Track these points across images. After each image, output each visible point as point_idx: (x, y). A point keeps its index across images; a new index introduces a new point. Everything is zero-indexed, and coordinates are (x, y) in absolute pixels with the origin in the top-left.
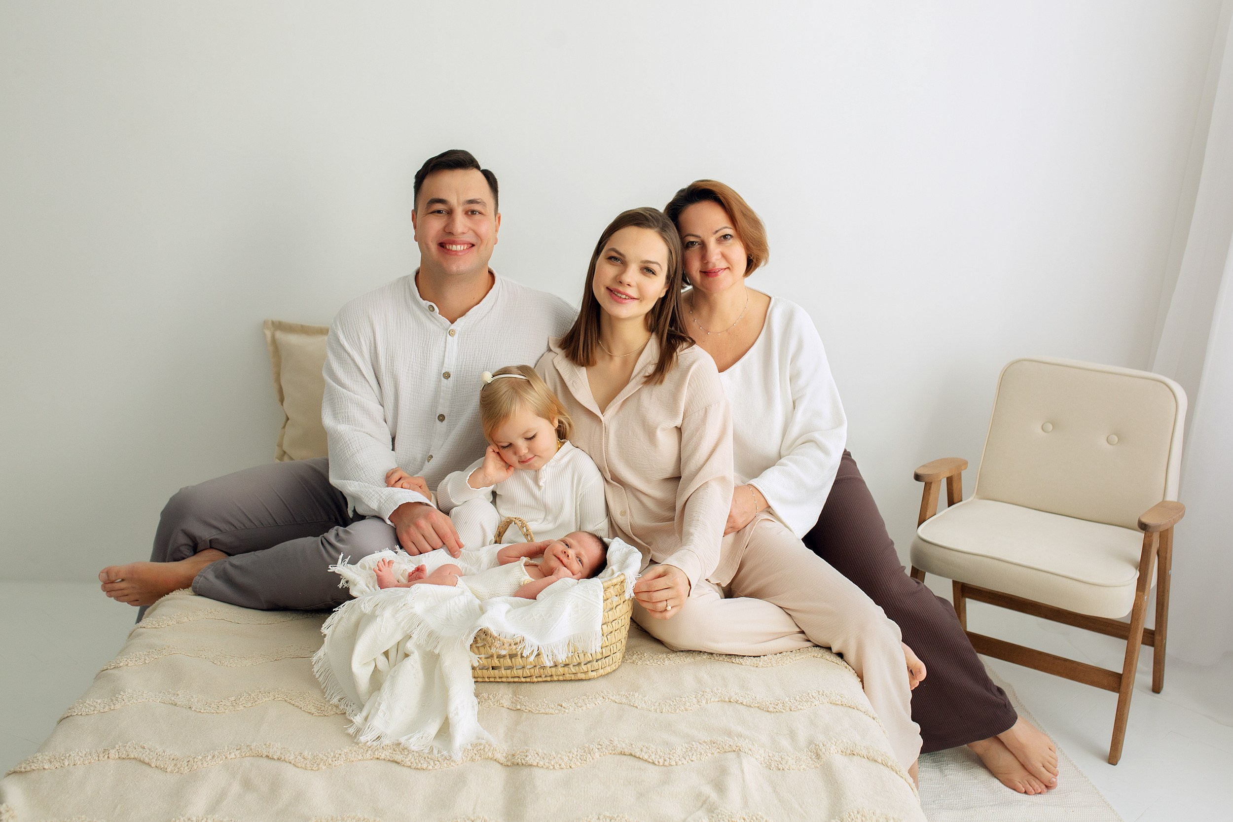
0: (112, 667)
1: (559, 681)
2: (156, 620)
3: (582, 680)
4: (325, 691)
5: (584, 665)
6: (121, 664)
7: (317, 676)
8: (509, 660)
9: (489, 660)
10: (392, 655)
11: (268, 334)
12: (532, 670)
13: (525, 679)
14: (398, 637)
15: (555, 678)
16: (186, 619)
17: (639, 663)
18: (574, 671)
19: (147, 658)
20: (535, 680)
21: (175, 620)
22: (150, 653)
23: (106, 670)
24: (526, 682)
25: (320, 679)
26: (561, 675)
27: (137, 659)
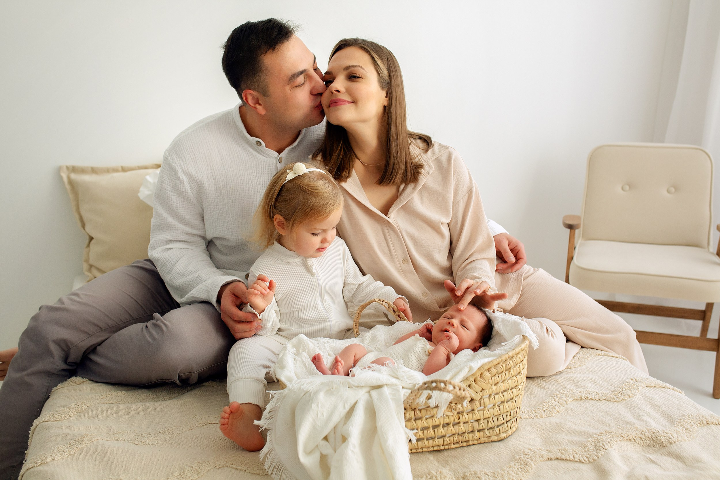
2: (56, 413)
6: (48, 459)
10: (331, 439)
11: (64, 176)
12: (452, 438)
14: (336, 420)
15: (471, 443)
18: (488, 434)
19: (71, 449)
20: (453, 446)
22: (72, 444)
23: (32, 467)
26: (476, 440)
27: (61, 453)
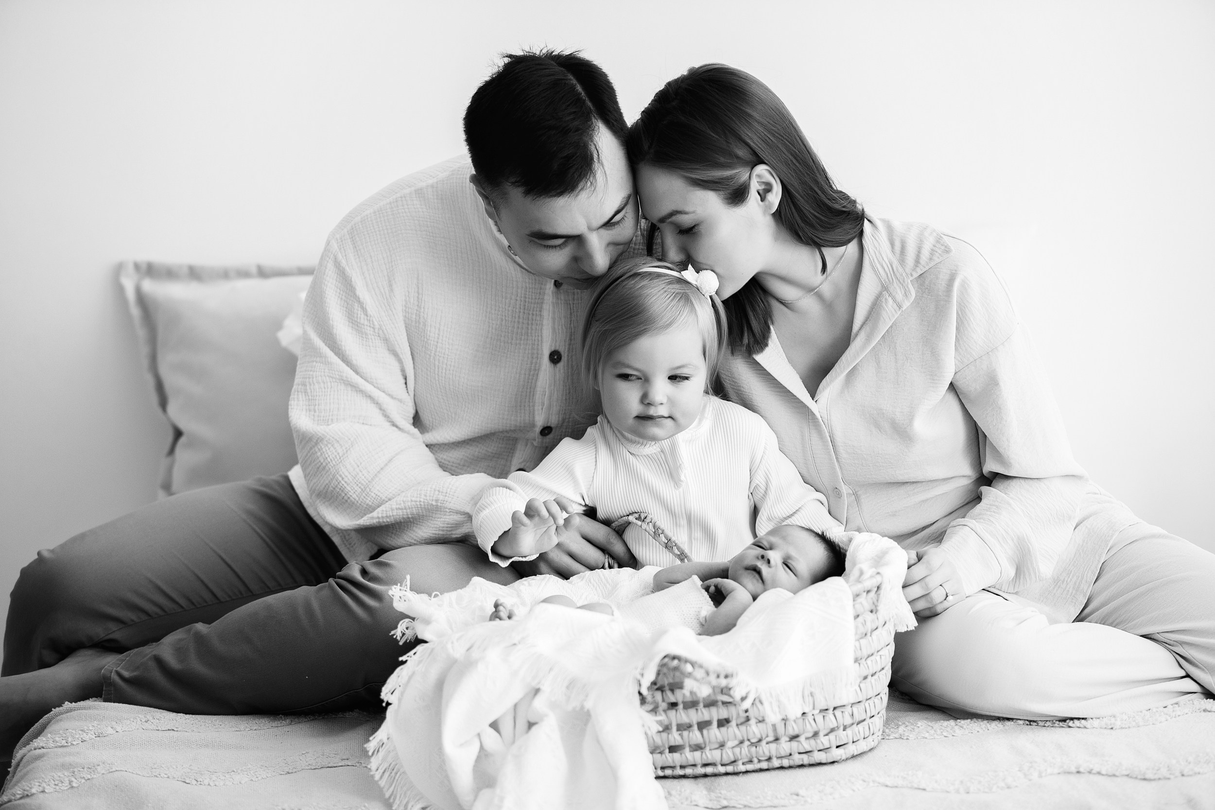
0: (18, 796)
1: (782, 768)
3: (820, 764)
4: (391, 800)
5: (827, 735)
6: (34, 791)
7: (377, 777)
8: (697, 733)
9: (664, 735)
10: (506, 727)
11: (129, 285)
12: (737, 750)
13: (724, 767)
14: (517, 694)
15: (776, 763)
16: (110, 731)
17: (912, 736)
18: (808, 748)
19: (73, 779)
20: (742, 768)
21: (92, 733)
24: (727, 774)
25: (382, 783)
26: (785, 757)
